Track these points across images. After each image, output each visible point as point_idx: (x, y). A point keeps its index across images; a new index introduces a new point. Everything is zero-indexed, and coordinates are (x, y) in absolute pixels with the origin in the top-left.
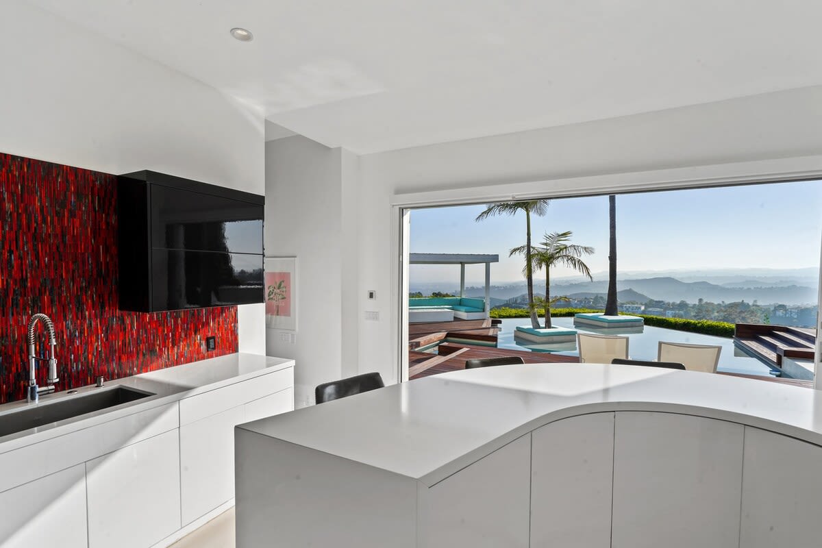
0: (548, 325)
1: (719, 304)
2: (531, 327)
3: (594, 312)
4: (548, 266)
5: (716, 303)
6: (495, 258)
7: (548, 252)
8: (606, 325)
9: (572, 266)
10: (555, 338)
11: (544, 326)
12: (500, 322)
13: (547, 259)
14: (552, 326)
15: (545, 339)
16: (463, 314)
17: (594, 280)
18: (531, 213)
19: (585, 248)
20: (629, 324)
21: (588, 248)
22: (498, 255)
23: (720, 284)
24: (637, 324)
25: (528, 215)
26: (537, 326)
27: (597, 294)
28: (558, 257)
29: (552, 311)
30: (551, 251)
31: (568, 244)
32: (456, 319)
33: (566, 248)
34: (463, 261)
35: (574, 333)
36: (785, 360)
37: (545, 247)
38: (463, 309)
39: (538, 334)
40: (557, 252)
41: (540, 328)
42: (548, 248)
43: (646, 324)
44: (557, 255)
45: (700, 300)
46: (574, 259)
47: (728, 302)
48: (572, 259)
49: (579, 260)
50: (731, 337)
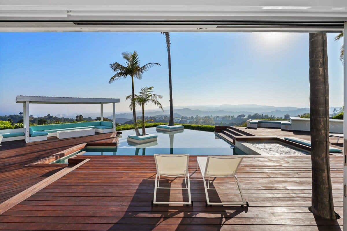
0: (144, 133)
1: (202, 117)
2: (135, 135)
3: (164, 124)
4: (143, 104)
5: (201, 116)
6: (118, 101)
7: (143, 97)
8: (169, 130)
9: (154, 104)
10: (147, 140)
11: (142, 134)
12: (121, 133)
13: (142, 101)
14: (146, 133)
15: (142, 141)
16: (101, 131)
17: (164, 110)
18: (134, 78)
19: (159, 96)
20: (178, 129)
21: (160, 96)
22: (119, 99)
23: (202, 110)
24: (181, 128)
25: (132, 78)
26: (139, 134)
27: (165, 115)
28: (148, 100)
29: (146, 125)
30: (144, 97)
31: (152, 93)
32: (96, 133)
33: (151, 95)
34: (101, 102)
35: (156, 137)
36: (236, 141)
37: (141, 95)
38: (101, 127)
39: (139, 139)
40: (147, 98)
41: (140, 135)
42: (143, 95)
43: (184, 128)
44: (147, 99)
45: (197, 116)
46: (155, 101)
47: (204, 116)
48: (154, 101)
49: (158, 101)
50: (214, 132)
